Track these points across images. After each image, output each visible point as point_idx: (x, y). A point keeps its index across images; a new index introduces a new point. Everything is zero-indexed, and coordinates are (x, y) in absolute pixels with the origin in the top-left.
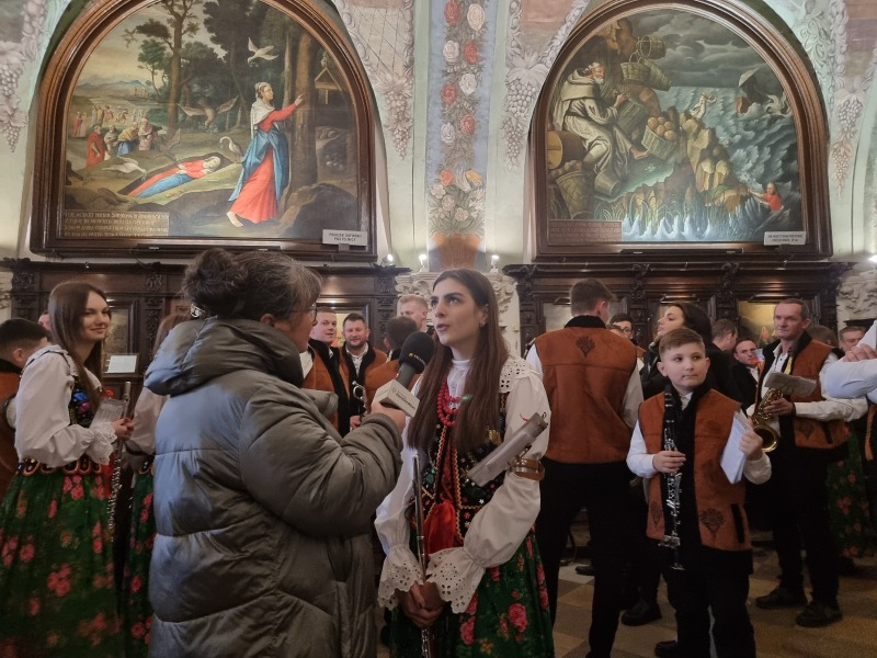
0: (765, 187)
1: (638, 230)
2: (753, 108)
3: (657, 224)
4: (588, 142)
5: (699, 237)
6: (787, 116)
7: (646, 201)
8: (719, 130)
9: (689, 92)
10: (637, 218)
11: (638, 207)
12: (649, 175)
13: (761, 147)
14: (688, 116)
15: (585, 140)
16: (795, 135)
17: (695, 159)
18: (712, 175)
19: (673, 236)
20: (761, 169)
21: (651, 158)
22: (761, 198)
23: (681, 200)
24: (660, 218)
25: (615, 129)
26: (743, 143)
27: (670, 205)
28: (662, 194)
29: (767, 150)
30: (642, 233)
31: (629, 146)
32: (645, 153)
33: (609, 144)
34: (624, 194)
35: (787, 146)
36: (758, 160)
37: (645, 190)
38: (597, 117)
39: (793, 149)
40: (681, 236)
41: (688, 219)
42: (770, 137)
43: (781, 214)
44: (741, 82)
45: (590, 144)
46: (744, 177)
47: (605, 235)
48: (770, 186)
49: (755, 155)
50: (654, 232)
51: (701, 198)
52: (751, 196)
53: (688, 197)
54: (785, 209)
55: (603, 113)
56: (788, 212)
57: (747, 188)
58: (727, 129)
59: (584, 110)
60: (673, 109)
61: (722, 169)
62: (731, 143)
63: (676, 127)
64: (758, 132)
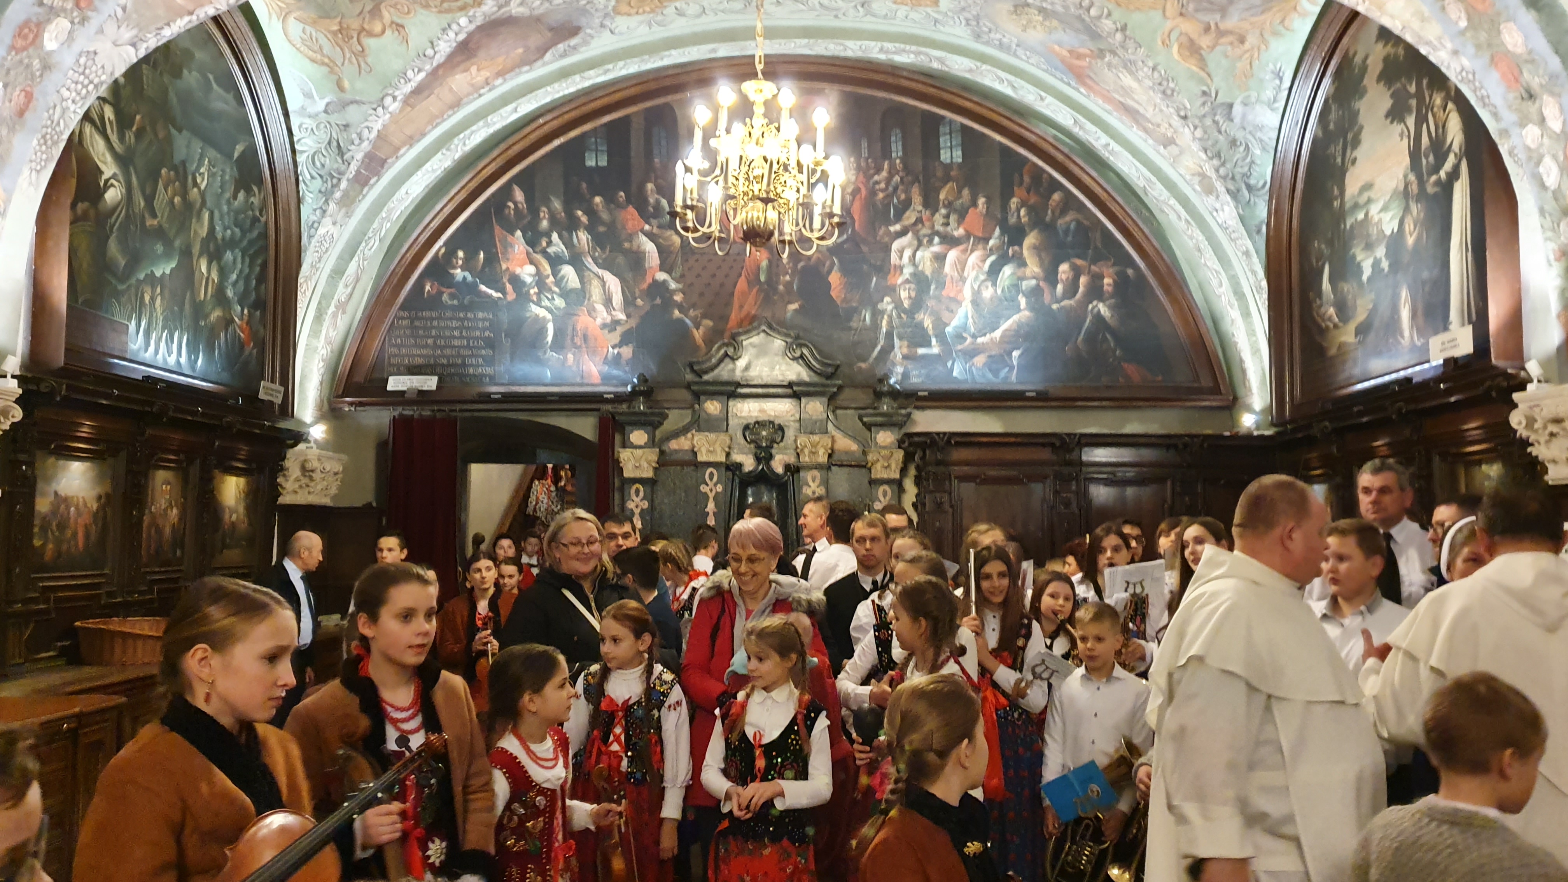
0: (242, 311)
1: (143, 346)
2: (241, 195)
3: (160, 338)
4: (104, 177)
5: (193, 368)
6: (263, 219)
7: (153, 299)
8: (217, 214)
9: (197, 146)
10: (143, 324)
11: (145, 305)
12: (156, 260)
13: (244, 253)
14: (195, 184)
15: (101, 173)
16: (265, 248)
17: (196, 249)
18: (207, 279)
19: (172, 361)
20: (241, 285)
21: (159, 233)
22: (240, 327)
23: (182, 310)
24: (164, 328)
25: (131, 169)
26: (231, 244)
27: (172, 312)
28: (167, 293)
29: (247, 260)
30: (146, 350)
31: (142, 204)
32: (155, 222)
33: (124, 191)
34: (133, 281)
35: (259, 261)
36: (241, 271)
37: (151, 279)
38: (114, 138)
39: (264, 266)
40: (178, 362)
41: (185, 338)
42: (251, 243)
43: (251, 354)
44: (236, 155)
45: (107, 181)
46: (230, 293)
47: (112, 343)
48: (246, 311)
49: (239, 266)
50: (157, 352)
51: (199, 311)
52: (233, 321)
53: (187, 306)
54: (253, 348)
55: (122, 138)
56: (255, 351)
57: (230, 309)
58: (222, 218)
59: (102, 118)
60: (184, 163)
61: (215, 276)
62: (223, 239)
63: (184, 194)
64: (244, 233)
